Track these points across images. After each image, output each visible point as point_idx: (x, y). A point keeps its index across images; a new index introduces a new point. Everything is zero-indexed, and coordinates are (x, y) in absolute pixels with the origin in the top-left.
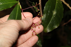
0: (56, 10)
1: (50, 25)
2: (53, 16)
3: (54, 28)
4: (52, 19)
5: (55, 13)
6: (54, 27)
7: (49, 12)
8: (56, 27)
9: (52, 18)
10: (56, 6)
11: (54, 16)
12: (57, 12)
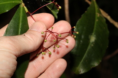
0: (95, 34)
1: (84, 61)
2: (90, 44)
3: (92, 66)
4: (88, 50)
5: (93, 39)
6: (92, 64)
7: (83, 37)
8: (96, 64)
9: (89, 47)
10: (95, 26)
11: (92, 45)
12: (98, 37)
